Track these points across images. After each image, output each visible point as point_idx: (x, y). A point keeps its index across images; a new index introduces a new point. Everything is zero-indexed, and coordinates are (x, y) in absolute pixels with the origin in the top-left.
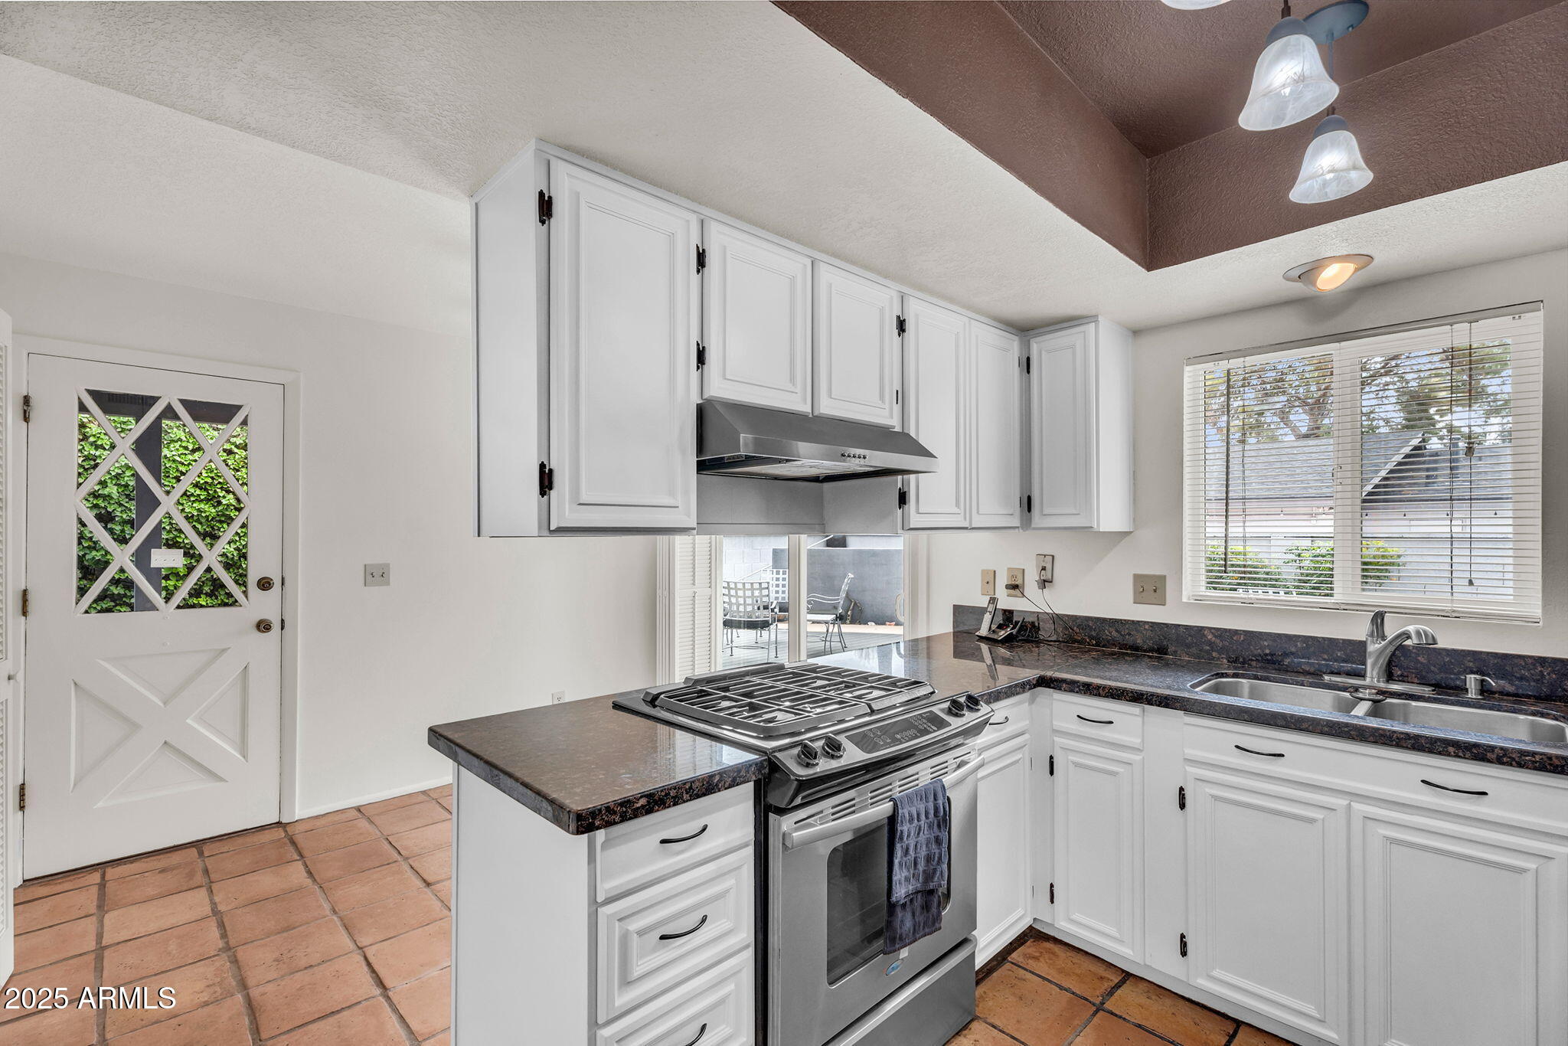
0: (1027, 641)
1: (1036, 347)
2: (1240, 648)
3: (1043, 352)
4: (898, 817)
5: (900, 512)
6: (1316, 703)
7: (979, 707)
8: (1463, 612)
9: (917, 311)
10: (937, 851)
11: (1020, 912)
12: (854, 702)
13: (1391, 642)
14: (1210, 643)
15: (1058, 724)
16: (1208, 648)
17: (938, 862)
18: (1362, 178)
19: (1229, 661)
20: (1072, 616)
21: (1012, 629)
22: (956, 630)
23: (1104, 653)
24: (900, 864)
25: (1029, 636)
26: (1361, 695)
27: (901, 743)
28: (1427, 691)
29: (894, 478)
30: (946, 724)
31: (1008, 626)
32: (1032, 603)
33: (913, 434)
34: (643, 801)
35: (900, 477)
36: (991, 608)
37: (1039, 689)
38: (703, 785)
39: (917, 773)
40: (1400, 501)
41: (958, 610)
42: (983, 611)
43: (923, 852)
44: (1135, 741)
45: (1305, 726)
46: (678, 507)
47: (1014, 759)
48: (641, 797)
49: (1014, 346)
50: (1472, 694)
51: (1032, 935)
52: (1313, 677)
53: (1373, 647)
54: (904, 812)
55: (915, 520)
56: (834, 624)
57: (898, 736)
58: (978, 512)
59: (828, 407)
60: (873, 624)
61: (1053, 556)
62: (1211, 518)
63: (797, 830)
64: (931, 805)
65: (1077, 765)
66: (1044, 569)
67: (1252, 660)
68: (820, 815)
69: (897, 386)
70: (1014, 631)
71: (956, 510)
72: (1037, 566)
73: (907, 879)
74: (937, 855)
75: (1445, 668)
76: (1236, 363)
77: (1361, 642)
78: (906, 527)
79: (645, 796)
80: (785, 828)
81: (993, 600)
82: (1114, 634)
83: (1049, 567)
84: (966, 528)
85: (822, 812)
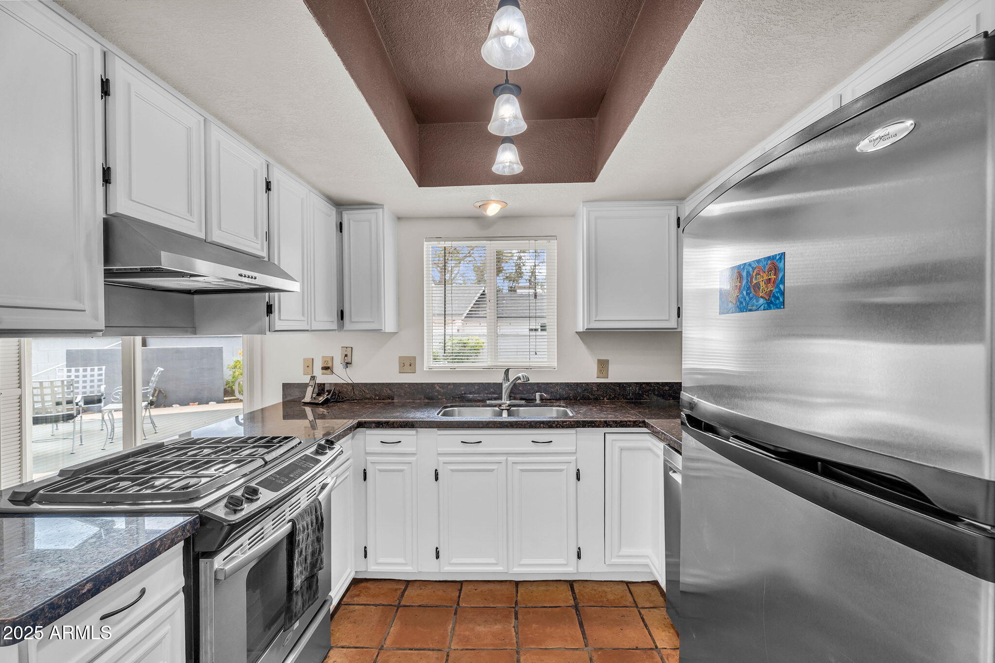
0: (337, 402)
1: (346, 216)
2: (451, 392)
3: (351, 222)
4: (296, 531)
5: (267, 319)
6: (485, 414)
7: (335, 446)
8: (533, 366)
9: (278, 176)
10: (318, 547)
11: (349, 570)
12: (250, 459)
13: (512, 382)
14: (438, 391)
15: (369, 449)
16: (437, 394)
17: (319, 553)
18: (518, 169)
19: (446, 400)
20: (364, 383)
21: (328, 395)
22: (285, 400)
23: (385, 404)
24: (298, 564)
25: (337, 398)
26: (502, 408)
27: (296, 479)
28: (523, 402)
29: (264, 294)
30: (318, 461)
31: (324, 393)
32: (340, 376)
33: (276, 263)
34: (89, 586)
35: (267, 294)
36: (312, 383)
37: (358, 429)
38: (146, 553)
39: (300, 499)
40: (476, 317)
41: (286, 387)
42: (305, 386)
43: (310, 551)
44: (412, 450)
45: (481, 426)
46: (84, 311)
47: (345, 477)
48: (87, 582)
49: (333, 211)
50: (538, 401)
51: (355, 582)
52: (481, 402)
53: (506, 386)
54: (299, 526)
55: (279, 325)
56: (146, 409)
57: (292, 476)
58: (315, 320)
59: (217, 237)
60: (178, 405)
61: (352, 348)
62: (435, 325)
63: (225, 564)
64: (314, 516)
65: (380, 471)
66: (346, 356)
67: (456, 398)
68: (242, 547)
69: (266, 229)
70: (329, 397)
71: (302, 318)
72: (342, 355)
73: (301, 573)
74: (318, 549)
75: (528, 392)
76: (448, 244)
77: (499, 383)
78: (272, 329)
79: (91, 580)
80: (216, 566)
81: (313, 378)
82: (389, 391)
83: (349, 355)
84: (308, 331)
85: (242, 545)
